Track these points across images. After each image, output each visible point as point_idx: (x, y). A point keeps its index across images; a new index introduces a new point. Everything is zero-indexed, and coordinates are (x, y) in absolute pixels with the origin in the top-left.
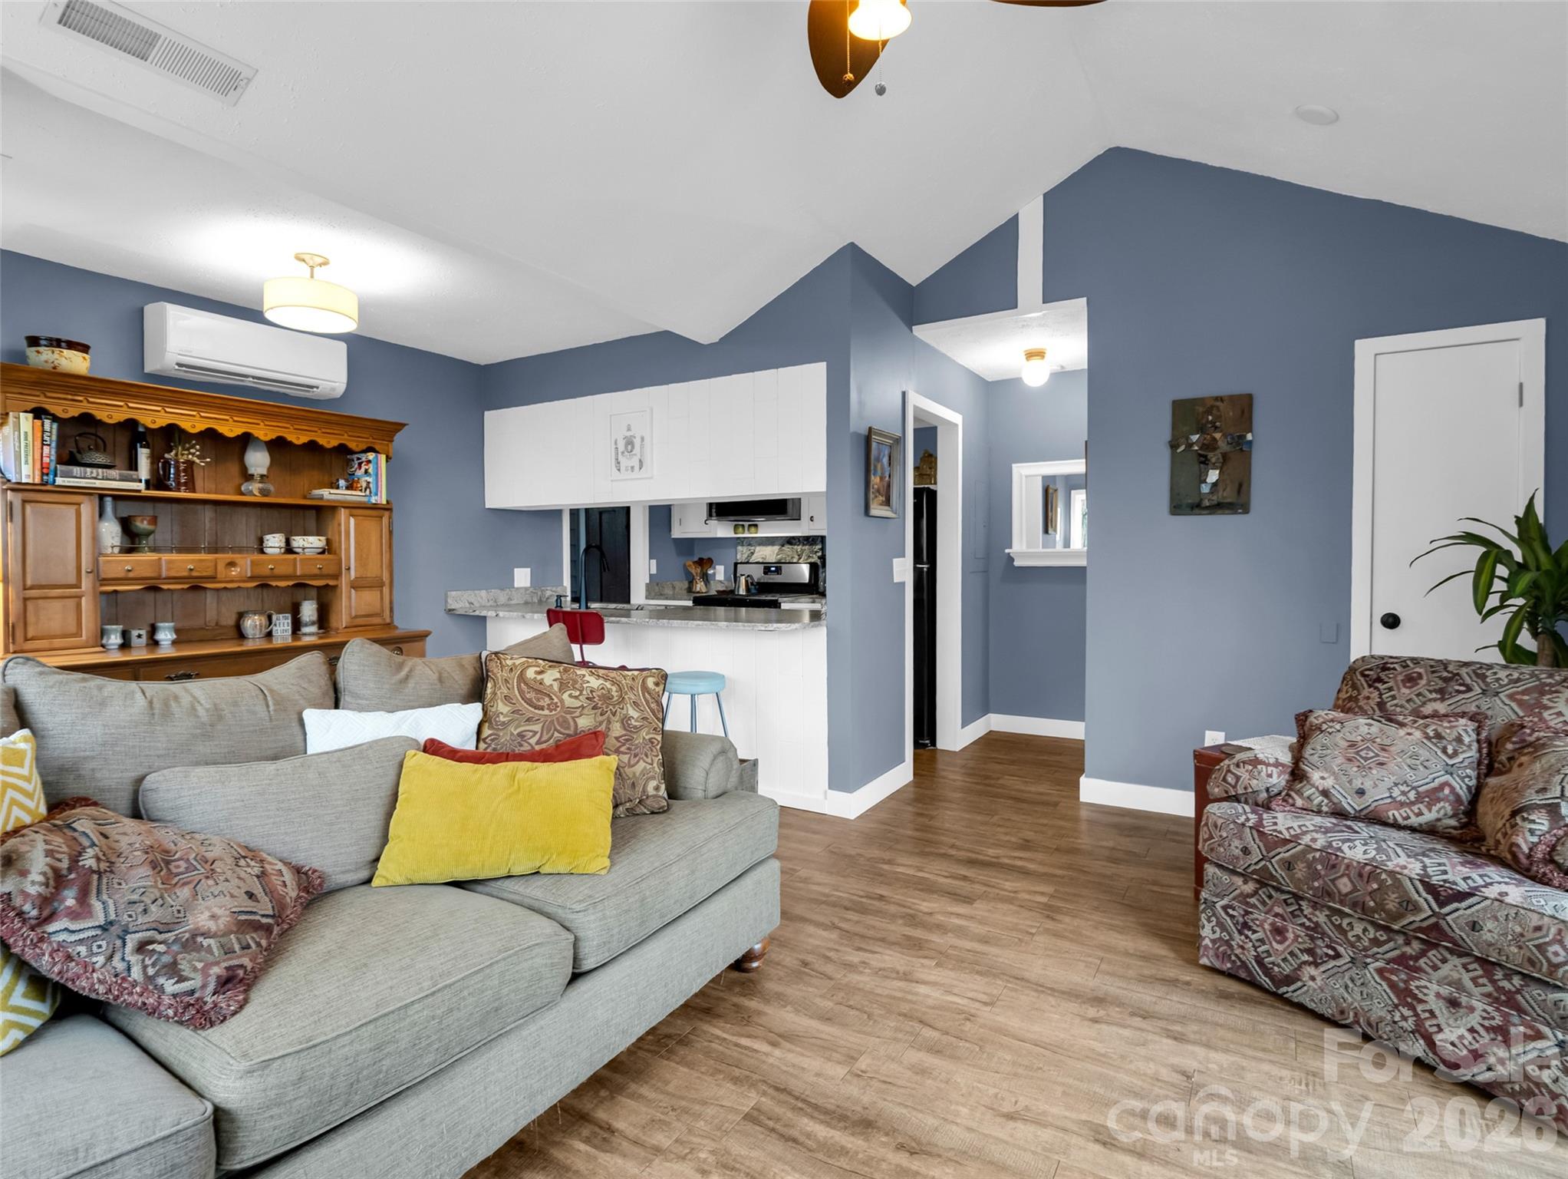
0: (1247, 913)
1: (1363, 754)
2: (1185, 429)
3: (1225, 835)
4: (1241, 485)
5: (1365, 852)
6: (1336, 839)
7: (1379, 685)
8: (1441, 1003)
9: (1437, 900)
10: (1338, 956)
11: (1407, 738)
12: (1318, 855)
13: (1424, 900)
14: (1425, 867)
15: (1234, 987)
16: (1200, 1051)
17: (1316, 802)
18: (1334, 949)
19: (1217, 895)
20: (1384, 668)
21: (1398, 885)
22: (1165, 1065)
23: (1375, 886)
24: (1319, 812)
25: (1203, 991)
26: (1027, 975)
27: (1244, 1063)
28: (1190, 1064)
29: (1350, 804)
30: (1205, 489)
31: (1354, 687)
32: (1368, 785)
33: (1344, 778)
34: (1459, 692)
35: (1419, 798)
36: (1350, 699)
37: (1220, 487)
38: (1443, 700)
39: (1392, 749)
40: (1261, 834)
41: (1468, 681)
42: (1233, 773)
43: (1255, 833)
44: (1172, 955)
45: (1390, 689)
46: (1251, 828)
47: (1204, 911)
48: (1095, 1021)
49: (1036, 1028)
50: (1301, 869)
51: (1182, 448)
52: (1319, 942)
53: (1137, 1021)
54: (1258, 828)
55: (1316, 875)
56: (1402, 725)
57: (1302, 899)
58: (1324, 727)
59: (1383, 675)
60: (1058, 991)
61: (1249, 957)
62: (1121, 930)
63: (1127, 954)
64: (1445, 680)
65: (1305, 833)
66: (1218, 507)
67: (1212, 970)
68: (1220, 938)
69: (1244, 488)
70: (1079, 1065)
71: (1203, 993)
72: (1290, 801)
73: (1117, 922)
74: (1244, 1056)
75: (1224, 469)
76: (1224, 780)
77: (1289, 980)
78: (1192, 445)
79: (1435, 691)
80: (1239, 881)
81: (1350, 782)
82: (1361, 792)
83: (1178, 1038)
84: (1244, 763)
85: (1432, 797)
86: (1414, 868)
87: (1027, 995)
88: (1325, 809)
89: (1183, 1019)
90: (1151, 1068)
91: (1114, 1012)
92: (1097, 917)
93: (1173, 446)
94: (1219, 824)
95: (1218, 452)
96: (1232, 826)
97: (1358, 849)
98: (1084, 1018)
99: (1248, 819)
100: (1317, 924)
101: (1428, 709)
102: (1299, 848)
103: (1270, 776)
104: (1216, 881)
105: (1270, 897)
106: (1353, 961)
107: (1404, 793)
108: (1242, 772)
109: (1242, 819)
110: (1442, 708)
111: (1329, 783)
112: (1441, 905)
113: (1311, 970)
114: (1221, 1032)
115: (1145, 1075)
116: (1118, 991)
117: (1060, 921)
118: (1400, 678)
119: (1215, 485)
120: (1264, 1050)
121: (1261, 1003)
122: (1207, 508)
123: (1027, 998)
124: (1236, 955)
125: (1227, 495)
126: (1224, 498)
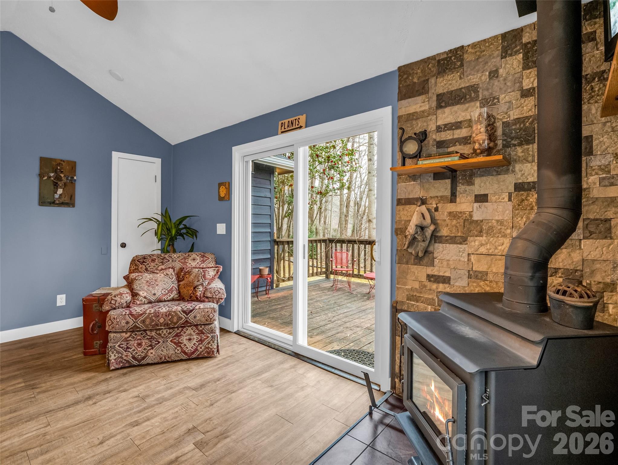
0: (127, 344)
1: (151, 283)
2: (47, 170)
3: (118, 320)
4: (71, 196)
5: (166, 309)
6: (156, 308)
7: (144, 264)
8: (187, 341)
9: (186, 314)
10: (159, 342)
11: (160, 276)
12: (153, 315)
13: (183, 315)
14: (182, 307)
15: (125, 371)
16: (134, 389)
17: (143, 301)
18: (158, 341)
19: (115, 343)
20: (145, 258)
21: (176, 314)
22: (130, 398)
23: (170, 317)
24: (144, 304)
25: (117, 377)
26: (51, 409)
27: (148, 384)
28: (136, 394)
29: (153, 298)
30: (57, 196)
31: (136, 265)
32: (156, 292)
33: (149, 292)
34: (166, 262)
35: (169, 292)
36: (135, 269)
37: (63, 196)
38: (163, 265)
39: (158, 280)
40: (132, 315)
41: (168, 259)
42: (114, 300)
43: (130, 316)
44: (97, 374)
45: (148, 264)
46: (128, 315)
47: (110, 351)
48: (95, 403)
49: (77, 419)
50: (148, 322)
51: (46, 178)
52: (153, 341)
53: (108, 395)
54: (131, 314)
55: (153, 321)
56: (157, 273)
57: (146, 330)
58: (137, 278)
59: (145, 260)
60: (71, 405)
61: (130, 358)
62: (70, 377)
63: (81, 382)
64: (162, 259)
65: (147, 310)
66: (62, 204)
67: (117, 369)
68: (118, 357)
69: (73, 197)
70: (105, 416)
71: (118, 377)
72: (135, 303)
73: (65, 375)
74: (146, 383)
75: (65, 189)
76: (110, 303)
77: (143, 358)
78: (50, 177)
79: (161, 263)
80: (124, 334)
81: (151, 292)
82: (154, 294)
83: (125, 391)
84: (117, 295)
85: (171, 291)
86: (179, 308)
87: (60, 413)
88: (146, 302)
89: (120, 386)
90: (126, 402)
91: (98, 397)
92: (55, 378)
93: (41, 176)
94: (116, 318)
95: (62, 182)
96: (121, 316)
97: (164, 309)
98: (90, 405)
99: (126, 312)
100: (152, 336)
101: (160, 268)
102: (147, 314)
103: (127, 297)
104: (114, 338)
105: (136, 335)
106: (163, 342)
107: (165, 292)
108: (118, 299)
109: (124, 313)
110: (163, 267)
111: (145, 294)
112: (187, 315)
113: (152, 351)
114: (134, 382)
115: (127, 404)
116: (92, 392)
117: (41, 387)
118: (150, 260)
119: (61, 195)
120: (149, 379)
121: (136, 370)
122: (57, 204)
123: (60, 414)
124: (125, 360)
125: (66, 199)
126: (64, 200)
